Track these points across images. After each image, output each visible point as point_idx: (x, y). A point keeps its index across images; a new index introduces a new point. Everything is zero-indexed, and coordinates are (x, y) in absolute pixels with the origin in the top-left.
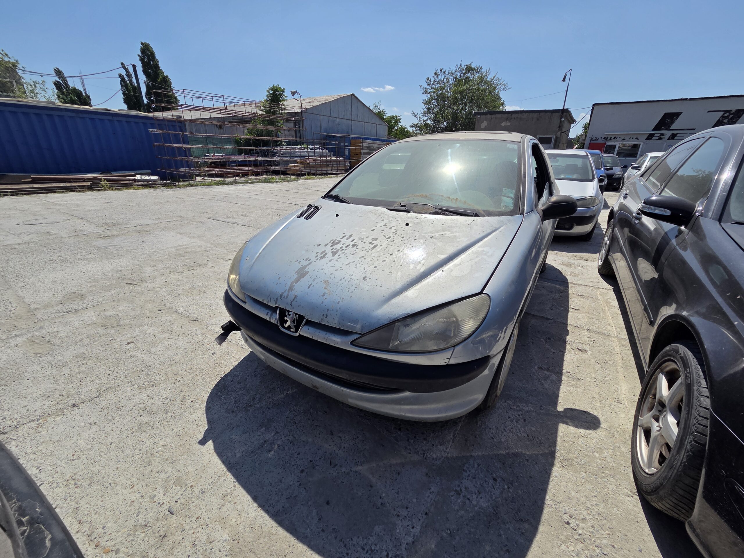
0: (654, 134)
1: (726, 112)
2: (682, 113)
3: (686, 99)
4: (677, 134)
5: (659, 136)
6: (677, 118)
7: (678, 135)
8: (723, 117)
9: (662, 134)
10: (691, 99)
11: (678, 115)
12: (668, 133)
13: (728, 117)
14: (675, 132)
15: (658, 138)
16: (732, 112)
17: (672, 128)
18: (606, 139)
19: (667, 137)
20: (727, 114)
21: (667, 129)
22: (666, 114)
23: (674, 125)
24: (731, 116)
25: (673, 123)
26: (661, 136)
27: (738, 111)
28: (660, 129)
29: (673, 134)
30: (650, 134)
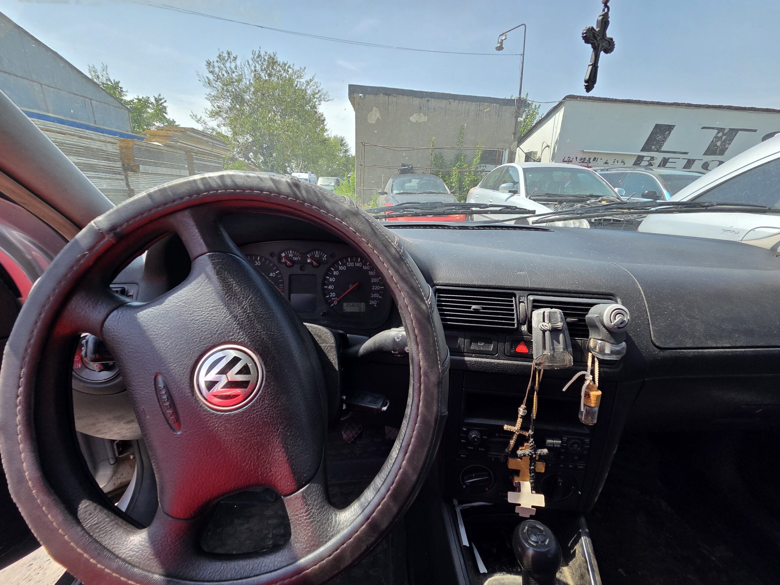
0: (643, 157)
1: (720, 130)
2: (674, 126)
3: (681, 105)
4: (669, 158)
5: (648, 161)
6: (669, 134)
7: (670, 160)
8: (716, 137)
9: (652, 158)
10: (687, 105)
11: (670, 128)
12: (659, 157)
13: (721, 137)
14: (667, 156)
15: (647, 163)
16: (726, 131)
17: (663, 149)
19: (657, 162)
20: (720, 135)
21: (658, 151)
22: (657, 126)
23: (666, 144)
24: (724, 137)
25: (664, 141)
26: (650, 160)
27: (731, 130)
28: (650, 150)
29: (664, 158)
30: (639, 158)
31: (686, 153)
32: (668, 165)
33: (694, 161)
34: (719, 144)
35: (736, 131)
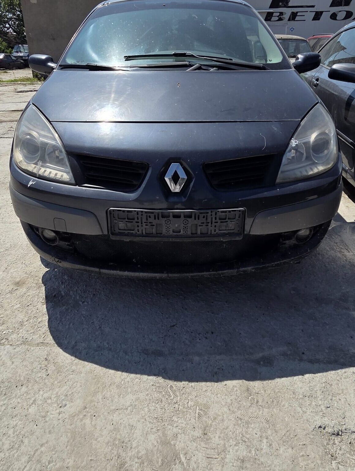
0: (272, 13)
4: (297, 12)
7: (299, 14)
12: (288, 12)
14: (295, 10)
15: (277, 18)
17: (289, 4)
19: (287, 16)
21: (285, 6)
26: (280, 15)
28: (278, 6)
29: (293, 13)
30: (268, 13)
31: (313, 6)
32: (297, 18)
33: (321, 13)
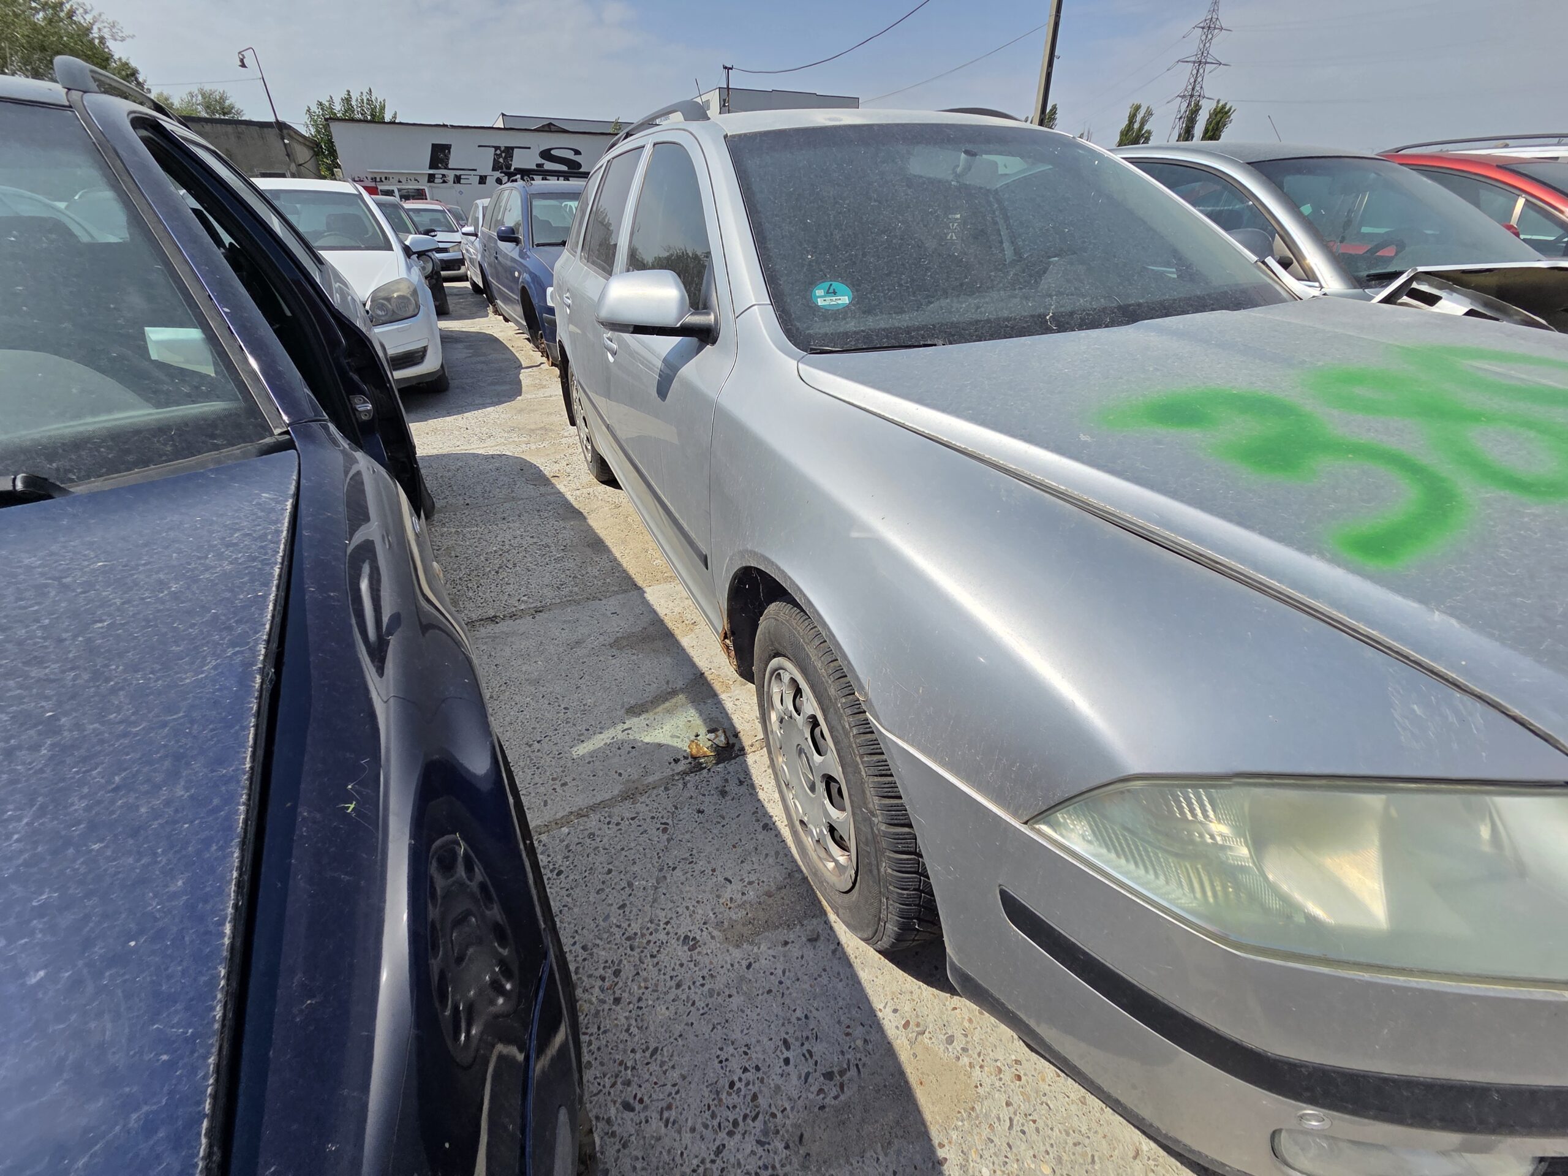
0: (434, 174)
1: (497, 148)
2: (451, 145)
3: (445, 126)
4: (460, 175)
5: (441, 178)
6: (449, 152)
7: (462, 177)
8: (495, 154)
9: (444, 176)
10: (452, 126)
11: (447, 147)
13: (501, 154)
14: (458, 173)
15: (441, 180)
16: (502, 149)
17: (450, 166)
18: (374, 180)
19: (451, 179)
20: (498, 152)
21: (446, 168)
22: (434, 146)
23: (450, 162)
24: (503, 155)
25: (448, 159)
27: (507, 148)
28: (438, 168)
29: (456, 176)
30: (430, 175)
31: (475, 170)
32: (462, 181)
33: (486, 177)
34: (501, 160)
35: (512, 148)
